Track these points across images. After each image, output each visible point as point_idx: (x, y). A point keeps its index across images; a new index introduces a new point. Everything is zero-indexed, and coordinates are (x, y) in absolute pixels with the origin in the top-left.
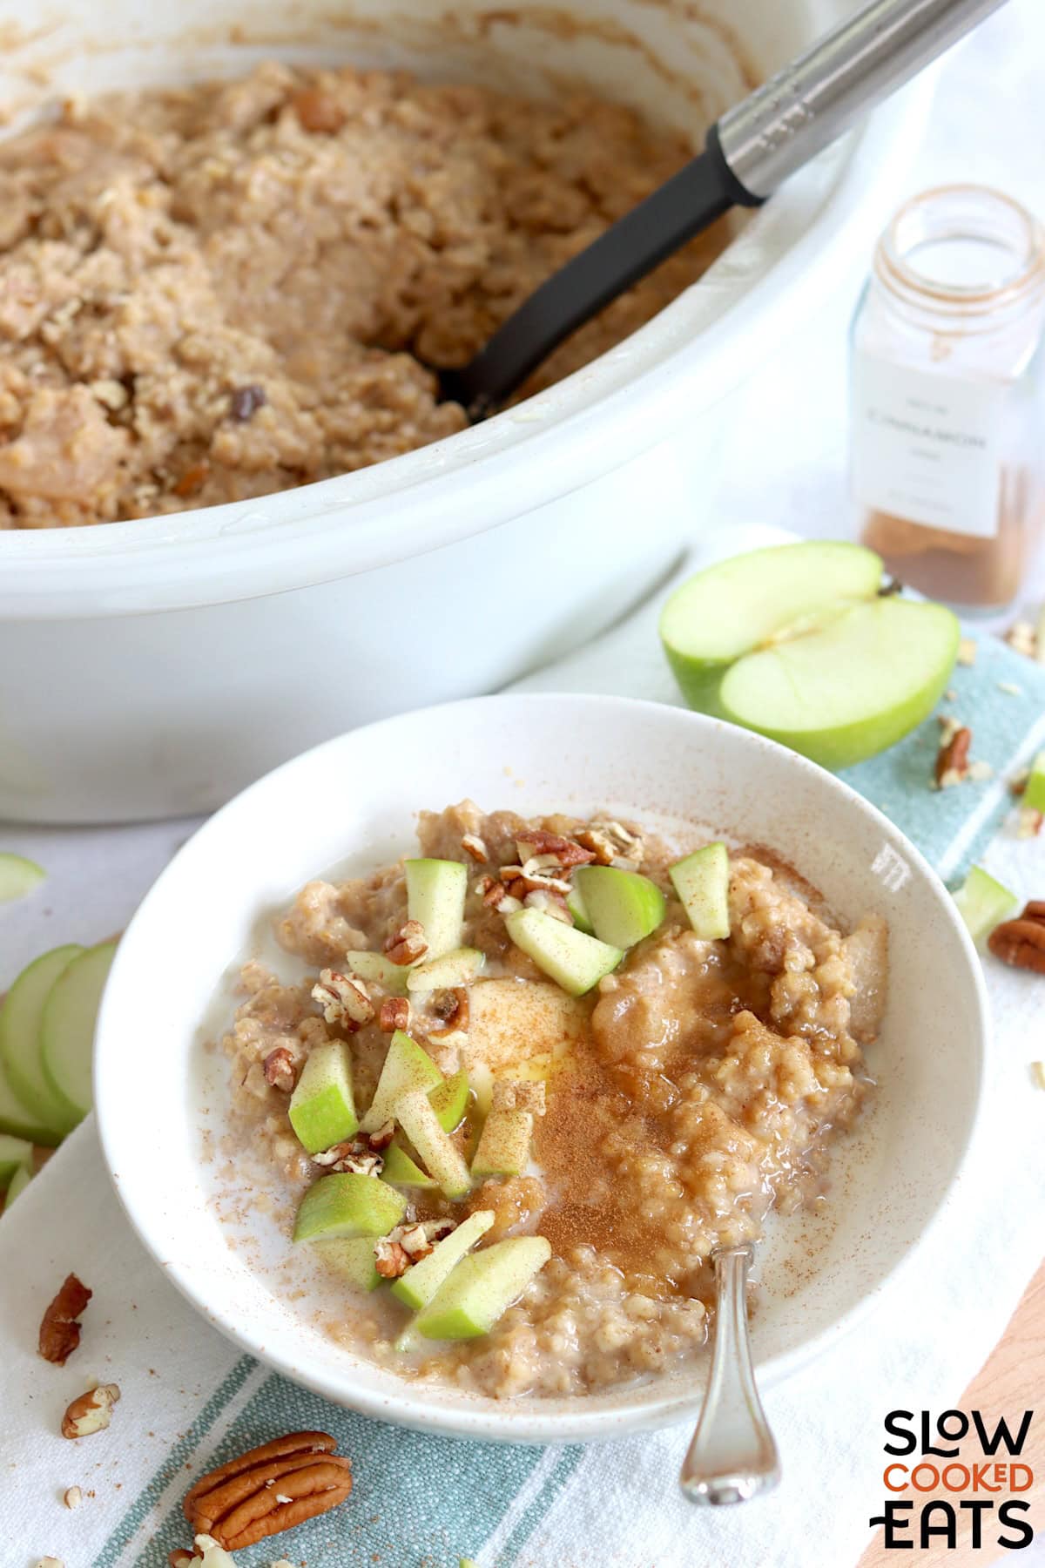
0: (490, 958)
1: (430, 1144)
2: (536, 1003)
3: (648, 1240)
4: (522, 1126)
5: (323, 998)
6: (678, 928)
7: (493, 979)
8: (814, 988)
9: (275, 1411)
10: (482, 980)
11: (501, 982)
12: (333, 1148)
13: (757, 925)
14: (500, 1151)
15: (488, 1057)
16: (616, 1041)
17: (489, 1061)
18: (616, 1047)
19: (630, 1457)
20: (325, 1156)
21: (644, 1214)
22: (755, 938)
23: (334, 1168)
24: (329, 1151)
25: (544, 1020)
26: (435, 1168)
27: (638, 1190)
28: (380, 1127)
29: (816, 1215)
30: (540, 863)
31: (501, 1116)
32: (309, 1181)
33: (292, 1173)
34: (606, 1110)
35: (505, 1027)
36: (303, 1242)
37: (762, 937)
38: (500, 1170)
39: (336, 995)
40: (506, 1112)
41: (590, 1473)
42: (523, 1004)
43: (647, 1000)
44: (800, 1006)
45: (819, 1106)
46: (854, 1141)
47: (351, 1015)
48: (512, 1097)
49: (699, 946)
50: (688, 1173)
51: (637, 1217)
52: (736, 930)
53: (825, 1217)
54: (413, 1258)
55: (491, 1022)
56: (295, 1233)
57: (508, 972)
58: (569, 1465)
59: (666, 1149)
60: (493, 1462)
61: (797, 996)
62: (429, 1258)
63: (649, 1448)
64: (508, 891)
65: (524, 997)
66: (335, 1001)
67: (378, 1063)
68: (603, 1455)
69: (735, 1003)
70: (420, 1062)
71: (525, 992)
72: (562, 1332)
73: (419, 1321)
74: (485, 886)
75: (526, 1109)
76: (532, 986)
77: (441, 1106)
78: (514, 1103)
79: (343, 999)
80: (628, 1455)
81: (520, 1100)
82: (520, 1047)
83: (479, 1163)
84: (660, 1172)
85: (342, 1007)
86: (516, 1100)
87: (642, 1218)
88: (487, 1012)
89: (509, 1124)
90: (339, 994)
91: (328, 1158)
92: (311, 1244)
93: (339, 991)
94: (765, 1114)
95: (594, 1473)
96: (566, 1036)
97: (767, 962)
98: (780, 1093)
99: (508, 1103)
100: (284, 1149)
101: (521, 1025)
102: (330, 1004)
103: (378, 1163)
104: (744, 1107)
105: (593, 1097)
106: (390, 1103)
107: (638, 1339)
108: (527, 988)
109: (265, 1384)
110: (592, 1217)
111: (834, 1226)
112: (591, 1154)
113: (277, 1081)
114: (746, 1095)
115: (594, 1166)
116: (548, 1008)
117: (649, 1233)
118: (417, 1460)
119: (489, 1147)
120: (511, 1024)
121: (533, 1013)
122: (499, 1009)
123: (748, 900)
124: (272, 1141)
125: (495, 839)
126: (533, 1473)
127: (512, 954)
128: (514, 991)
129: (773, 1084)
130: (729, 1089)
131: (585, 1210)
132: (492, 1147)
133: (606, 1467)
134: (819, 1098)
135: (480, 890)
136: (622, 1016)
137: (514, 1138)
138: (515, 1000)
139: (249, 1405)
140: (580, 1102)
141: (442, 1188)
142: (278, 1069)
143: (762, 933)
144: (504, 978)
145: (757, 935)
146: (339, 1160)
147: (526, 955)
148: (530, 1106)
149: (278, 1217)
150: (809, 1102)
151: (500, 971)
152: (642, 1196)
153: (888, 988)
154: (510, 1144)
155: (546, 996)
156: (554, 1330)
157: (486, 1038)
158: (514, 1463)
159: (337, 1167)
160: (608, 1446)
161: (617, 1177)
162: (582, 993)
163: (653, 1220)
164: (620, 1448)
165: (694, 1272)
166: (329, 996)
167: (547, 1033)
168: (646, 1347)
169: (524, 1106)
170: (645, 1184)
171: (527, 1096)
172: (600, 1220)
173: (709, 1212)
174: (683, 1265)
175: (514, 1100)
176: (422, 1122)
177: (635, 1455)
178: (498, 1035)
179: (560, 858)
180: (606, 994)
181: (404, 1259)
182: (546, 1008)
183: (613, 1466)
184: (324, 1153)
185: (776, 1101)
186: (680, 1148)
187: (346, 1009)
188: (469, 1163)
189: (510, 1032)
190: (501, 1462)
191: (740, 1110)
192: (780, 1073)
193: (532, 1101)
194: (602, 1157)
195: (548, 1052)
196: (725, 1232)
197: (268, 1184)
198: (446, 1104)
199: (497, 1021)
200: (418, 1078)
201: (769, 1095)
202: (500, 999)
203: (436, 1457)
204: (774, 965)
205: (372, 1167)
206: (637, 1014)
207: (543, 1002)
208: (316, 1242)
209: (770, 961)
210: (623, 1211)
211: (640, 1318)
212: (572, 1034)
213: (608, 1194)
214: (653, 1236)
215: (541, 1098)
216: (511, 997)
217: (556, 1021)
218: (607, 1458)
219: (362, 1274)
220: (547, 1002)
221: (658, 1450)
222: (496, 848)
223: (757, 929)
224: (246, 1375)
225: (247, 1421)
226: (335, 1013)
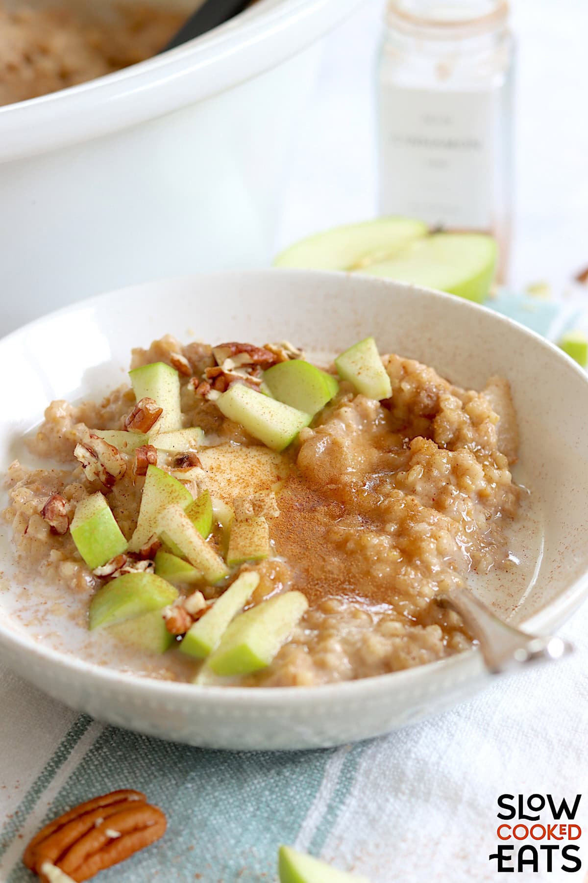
0: (207, 431)
1: (191, 542)
2: (251, 459)
3: (382, 592)
4: (262, 527)
5: (84, 457)
6: (351, 395)
7: (213, 447)
8: (466, 418)
9: (87, 789)
10: (205, 448)
11: (221, 448)
12: (110, 561)
13: (413, 383)
14: (248, 545)
15: (221, 495)
16: (322, 469)
17: (222, 497)
18: (323, 475)
19: (395, 773)
20: (105, 567)
21: (375, 574)
22: (413, 392)
23: (113, 576)
24: (107, 565)
25: (259, 470)
26: (198, 561)
27: (366, 559)
28: (147, 541)
29: (507, 571)
30: (234, 362)
31: (243, 524)
32: (93, 591)
33: (79, 585)
34: (325, 515)
35: (229, 476)
36: (99, 629)
37: (419, 391)
38: (252, 556)
39: (94, 454)
40: (247, 520)
41: (364, 793)
42: (241, 460)
43: (340, 439)
44: (459, 432)
45: (490, 498)
46: (519, 526)
47: (108, 470)
48: (250, 507)
49: (372, 404)
50: (404, 541)
51: (369, 577)
52: (397, 391)
53: (514, 572)
54: (195, 618)
55: (218, 473)
56: (88, 625)
57: (223, 440)
58: (344, 791)
59: (382, 531)
60: (280, 799)
61: (455, 426)
62: (210, 613)
63: (410, 763)
64: (213, 386)
65: (240, 455)
66: (94, 459)
67: (135, 505)
68: (371, 777)
69: (405, 442)
70: (173, 485)
71: (240, 453)
72: (333, 651)
73: (210, 663)
74: (194, 384)
75: (263, 513)
76: (244, 449)
77: (194, 517)
78: (253, 511)
79: (99, 456)
80: (393, 772)
81: (257, 508)
82: (245, 487)
83: (232, 556)
84: (381, 543)
85: (99, 464)
86: (254, 509)
87: (374, 577)
88: (214, 467)
89: (251, 528)
90: (96, 452)
91: (107, 570)
92: (105, 629)
93: (96, 449)
94: (452, 501)
95: (368, 792)
96: (279, 478)
97: (426, 407)
98: (460, 487)
99: (247, 512)
100: (69, 568)
101: (242, 473)
102: (89, 463)
103: (150, 565)
104: (433, 500)
105: (313, 510)
106: (153, 522)
107: (396, 650)
108: (241, 450)
109: (74, 773)
110: (333, 582)
111: (523, 577)
112: (321, 542)
113: (53, 524)
114: (433, 491)
115: (326, 549)
116: (260, 462)
117: (382, 587)
118: (216, 805)
119: (239, 544)
120: (234, 473)
121: (250, 465)
122: (222, 464)
123: (402, 368)
124: (57, 567)
125: (195, 358)
126: (315, 801)
127: (225, 425)
128: (232, 452)
129: (453, 480)
130: (419, 488)
131: (326, 579)
132: (241, 544)
133: (376, 785)
134: (489, 491)
135: (190, 387)
136: (322, 452)
137: (257, 535)
138: (233, 458)
139: (64, 789)
140: (302, 514)
141: (206, 577)
142: (55, 509)
143: (417, 388)
144: (221, 445)
145: (414, 390)
146: (116, 570)
147: (236, 424)
148: (265, 511)
149: (73, 617)
150: (482, 497)
151: (217, 440)
152: (370, 562)
153: (518, 426)
154: (256, 539)
155: (257, 454)
156: (326, 650)
157: (216, 483)
158: (298, 797)
159: (116, 575)
160: (375, 770)
161: (347, 554)
162: (286, 445)
163: (383, 577)
164: (385, 768)
165: (425, 610)
166: (88, 454)
167: (264, 478)
168: (403, 655)
169: (261, 511)
170: (370, 553)
171: (262, 504)
172: (340, 584)
173: (426, 570)
174: (416, 605)
175: (251, 509)
176: (183, 525)
177: (399, 770)
178: (226, 481)
179: (251, 356)
180: (305, 441)
181: (188, 619)
182: (259, 462)
183: (382, 783)
184: (104, 565)
185: (458, 492)
186: (393, 528)
187: (102, 465)
188: (225, 559)
189: (234, 479)
190: (286, 798)
191: (431, 502)
192: (458, 472)
193: (267, 507)
194: (331, 543)
195: (267, 489)
196: (442, 581)
197: (60, 597)
198: (198, 515)
199: (223, 472)
200: (173, 497)
201: (452, 488)
202: (221, 459)
203: (231, 801)
204: (433, 408)
205: (146, 569)
206: (334, 449)
207: (256, 458)
208: (109, 627)
209: (428, 404)
210: (357, 575)
211: (393, 635)
212: (283, 475)
213: (342, 566)
214: (387, 589)
215: (274, 504)
216: (230, 456)
217: (269, 470)
218: (376, 778)
219: (154, 638)
220: (259, 458)
221: (418, 762)
222: (196, 363)
223: (414, 386)
224: (56, 770)
225: (64, 800)
226: (94, 470)
